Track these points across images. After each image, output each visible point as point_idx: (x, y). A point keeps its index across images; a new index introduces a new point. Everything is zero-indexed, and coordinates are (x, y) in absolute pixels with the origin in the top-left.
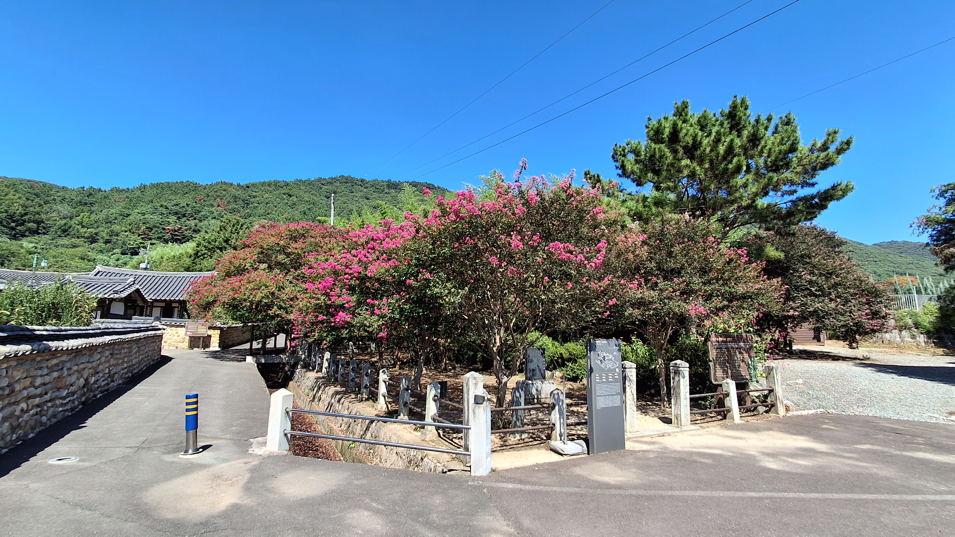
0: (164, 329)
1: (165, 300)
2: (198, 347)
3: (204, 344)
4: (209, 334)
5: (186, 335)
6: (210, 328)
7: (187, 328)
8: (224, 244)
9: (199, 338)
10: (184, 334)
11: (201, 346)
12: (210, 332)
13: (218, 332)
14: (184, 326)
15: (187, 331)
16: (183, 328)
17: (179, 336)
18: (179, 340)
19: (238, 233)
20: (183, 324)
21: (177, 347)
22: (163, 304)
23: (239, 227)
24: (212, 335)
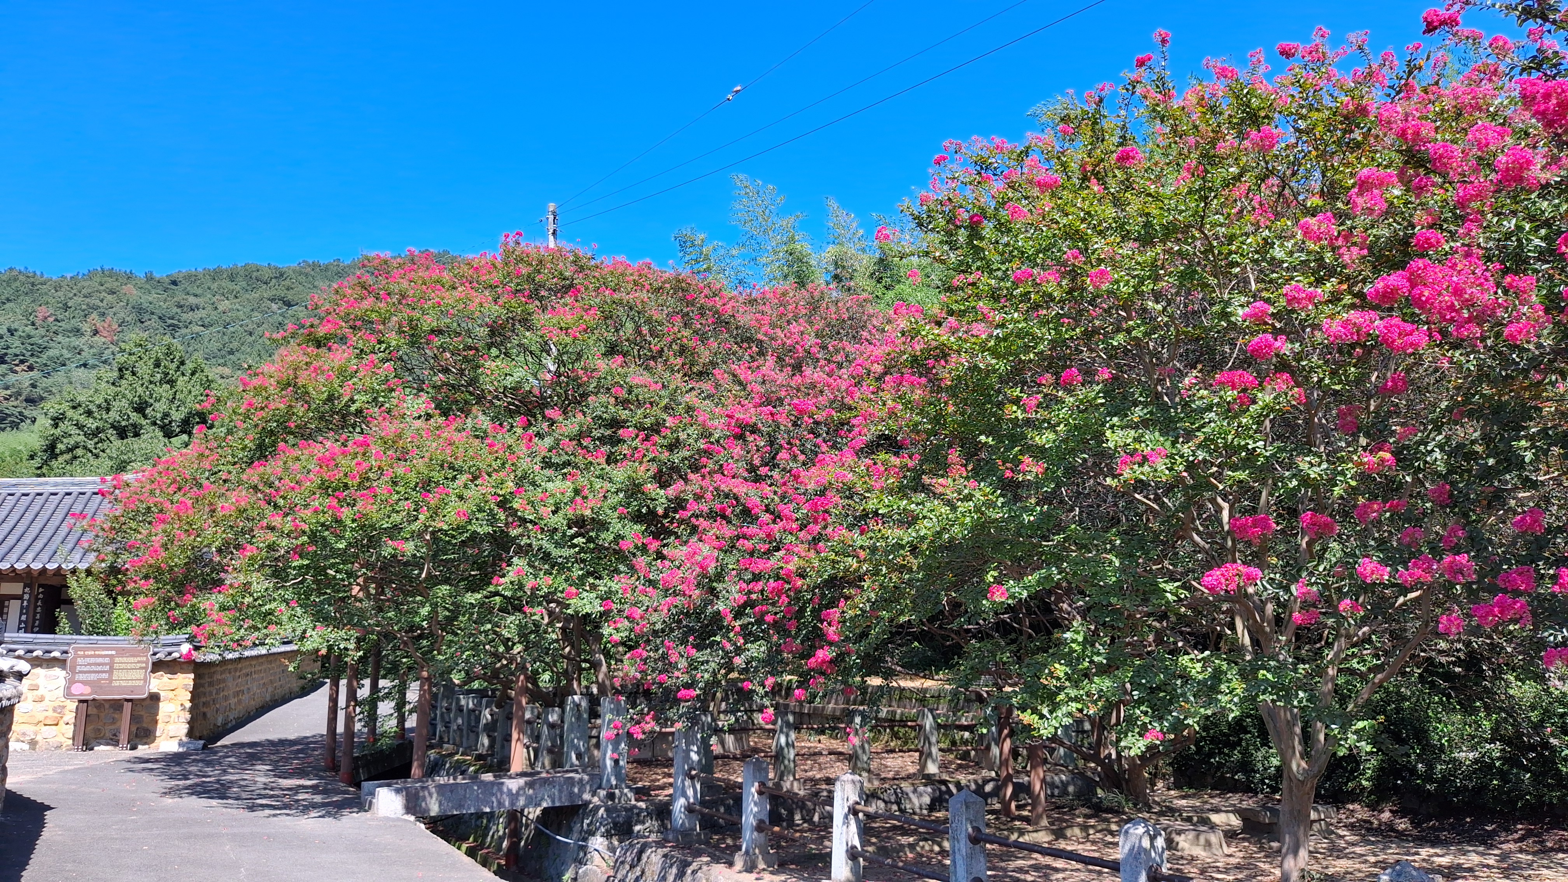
2: (114, 741)
3: (134, 729)
4: (154, 690)
5: (68, 694)
6: (158, 666)
7: (73, 671)
9: (117, 705)
10: (61, 692)
11: (124, 737)
12: (159, 683)
13: (186, 680)
14: (60, 663)
15: (71, 682)
16: (57, 672)
17: (41, 700)
18: (41, 717)
20: (56, 654)
21: (33, 743)
24: (162, 694)
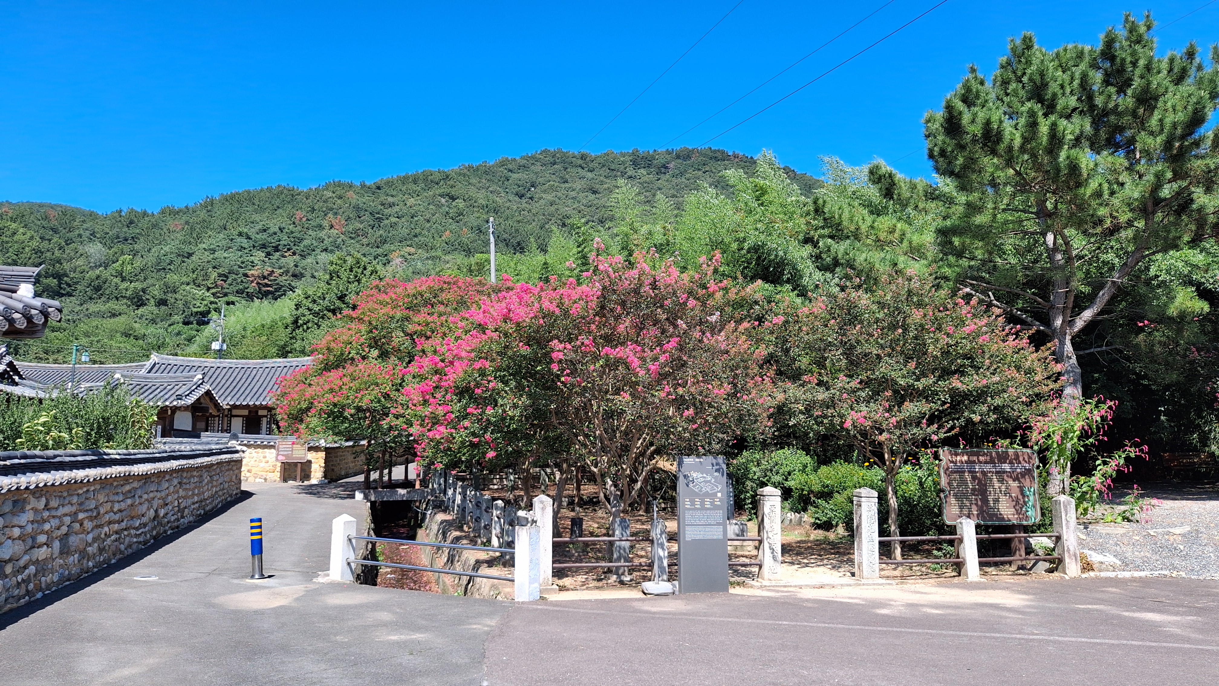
0: (243, 452)
1: (248, 406)
2: (295, 479)
3: (301, 474)
4: (310, 459)
5: (277, 460)
6: (310, 449)
7: (278, 450)
8: (338, 303)
9: (296, 464)
10: (274, 459)
11: (298, 477)
12: (311, 456)
13: (322, 455)
14: (272, 447)
15: (278, 455)
16: (273, 450)
17: (267, 462)
18: (268, 469)
19: (359, 281)
20: (272, 444)
21: (265, 479)
22: (246, 412)
23: (360, 271)
24: (313, 461)
